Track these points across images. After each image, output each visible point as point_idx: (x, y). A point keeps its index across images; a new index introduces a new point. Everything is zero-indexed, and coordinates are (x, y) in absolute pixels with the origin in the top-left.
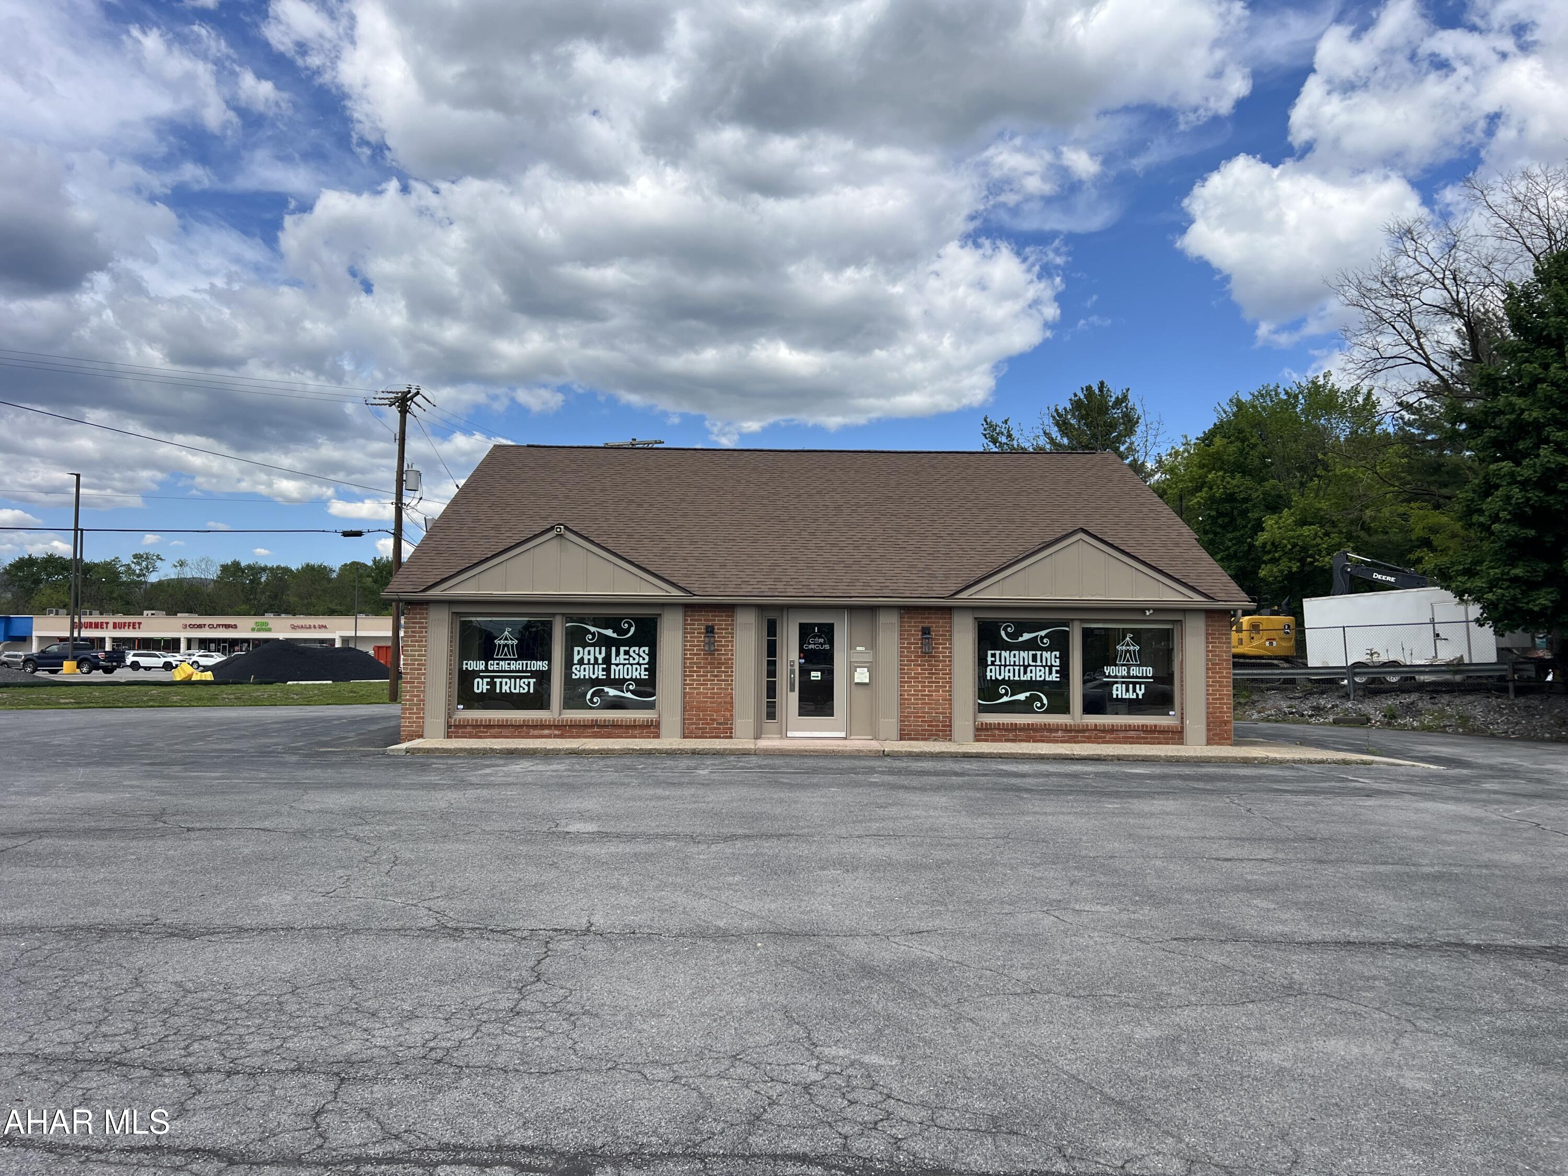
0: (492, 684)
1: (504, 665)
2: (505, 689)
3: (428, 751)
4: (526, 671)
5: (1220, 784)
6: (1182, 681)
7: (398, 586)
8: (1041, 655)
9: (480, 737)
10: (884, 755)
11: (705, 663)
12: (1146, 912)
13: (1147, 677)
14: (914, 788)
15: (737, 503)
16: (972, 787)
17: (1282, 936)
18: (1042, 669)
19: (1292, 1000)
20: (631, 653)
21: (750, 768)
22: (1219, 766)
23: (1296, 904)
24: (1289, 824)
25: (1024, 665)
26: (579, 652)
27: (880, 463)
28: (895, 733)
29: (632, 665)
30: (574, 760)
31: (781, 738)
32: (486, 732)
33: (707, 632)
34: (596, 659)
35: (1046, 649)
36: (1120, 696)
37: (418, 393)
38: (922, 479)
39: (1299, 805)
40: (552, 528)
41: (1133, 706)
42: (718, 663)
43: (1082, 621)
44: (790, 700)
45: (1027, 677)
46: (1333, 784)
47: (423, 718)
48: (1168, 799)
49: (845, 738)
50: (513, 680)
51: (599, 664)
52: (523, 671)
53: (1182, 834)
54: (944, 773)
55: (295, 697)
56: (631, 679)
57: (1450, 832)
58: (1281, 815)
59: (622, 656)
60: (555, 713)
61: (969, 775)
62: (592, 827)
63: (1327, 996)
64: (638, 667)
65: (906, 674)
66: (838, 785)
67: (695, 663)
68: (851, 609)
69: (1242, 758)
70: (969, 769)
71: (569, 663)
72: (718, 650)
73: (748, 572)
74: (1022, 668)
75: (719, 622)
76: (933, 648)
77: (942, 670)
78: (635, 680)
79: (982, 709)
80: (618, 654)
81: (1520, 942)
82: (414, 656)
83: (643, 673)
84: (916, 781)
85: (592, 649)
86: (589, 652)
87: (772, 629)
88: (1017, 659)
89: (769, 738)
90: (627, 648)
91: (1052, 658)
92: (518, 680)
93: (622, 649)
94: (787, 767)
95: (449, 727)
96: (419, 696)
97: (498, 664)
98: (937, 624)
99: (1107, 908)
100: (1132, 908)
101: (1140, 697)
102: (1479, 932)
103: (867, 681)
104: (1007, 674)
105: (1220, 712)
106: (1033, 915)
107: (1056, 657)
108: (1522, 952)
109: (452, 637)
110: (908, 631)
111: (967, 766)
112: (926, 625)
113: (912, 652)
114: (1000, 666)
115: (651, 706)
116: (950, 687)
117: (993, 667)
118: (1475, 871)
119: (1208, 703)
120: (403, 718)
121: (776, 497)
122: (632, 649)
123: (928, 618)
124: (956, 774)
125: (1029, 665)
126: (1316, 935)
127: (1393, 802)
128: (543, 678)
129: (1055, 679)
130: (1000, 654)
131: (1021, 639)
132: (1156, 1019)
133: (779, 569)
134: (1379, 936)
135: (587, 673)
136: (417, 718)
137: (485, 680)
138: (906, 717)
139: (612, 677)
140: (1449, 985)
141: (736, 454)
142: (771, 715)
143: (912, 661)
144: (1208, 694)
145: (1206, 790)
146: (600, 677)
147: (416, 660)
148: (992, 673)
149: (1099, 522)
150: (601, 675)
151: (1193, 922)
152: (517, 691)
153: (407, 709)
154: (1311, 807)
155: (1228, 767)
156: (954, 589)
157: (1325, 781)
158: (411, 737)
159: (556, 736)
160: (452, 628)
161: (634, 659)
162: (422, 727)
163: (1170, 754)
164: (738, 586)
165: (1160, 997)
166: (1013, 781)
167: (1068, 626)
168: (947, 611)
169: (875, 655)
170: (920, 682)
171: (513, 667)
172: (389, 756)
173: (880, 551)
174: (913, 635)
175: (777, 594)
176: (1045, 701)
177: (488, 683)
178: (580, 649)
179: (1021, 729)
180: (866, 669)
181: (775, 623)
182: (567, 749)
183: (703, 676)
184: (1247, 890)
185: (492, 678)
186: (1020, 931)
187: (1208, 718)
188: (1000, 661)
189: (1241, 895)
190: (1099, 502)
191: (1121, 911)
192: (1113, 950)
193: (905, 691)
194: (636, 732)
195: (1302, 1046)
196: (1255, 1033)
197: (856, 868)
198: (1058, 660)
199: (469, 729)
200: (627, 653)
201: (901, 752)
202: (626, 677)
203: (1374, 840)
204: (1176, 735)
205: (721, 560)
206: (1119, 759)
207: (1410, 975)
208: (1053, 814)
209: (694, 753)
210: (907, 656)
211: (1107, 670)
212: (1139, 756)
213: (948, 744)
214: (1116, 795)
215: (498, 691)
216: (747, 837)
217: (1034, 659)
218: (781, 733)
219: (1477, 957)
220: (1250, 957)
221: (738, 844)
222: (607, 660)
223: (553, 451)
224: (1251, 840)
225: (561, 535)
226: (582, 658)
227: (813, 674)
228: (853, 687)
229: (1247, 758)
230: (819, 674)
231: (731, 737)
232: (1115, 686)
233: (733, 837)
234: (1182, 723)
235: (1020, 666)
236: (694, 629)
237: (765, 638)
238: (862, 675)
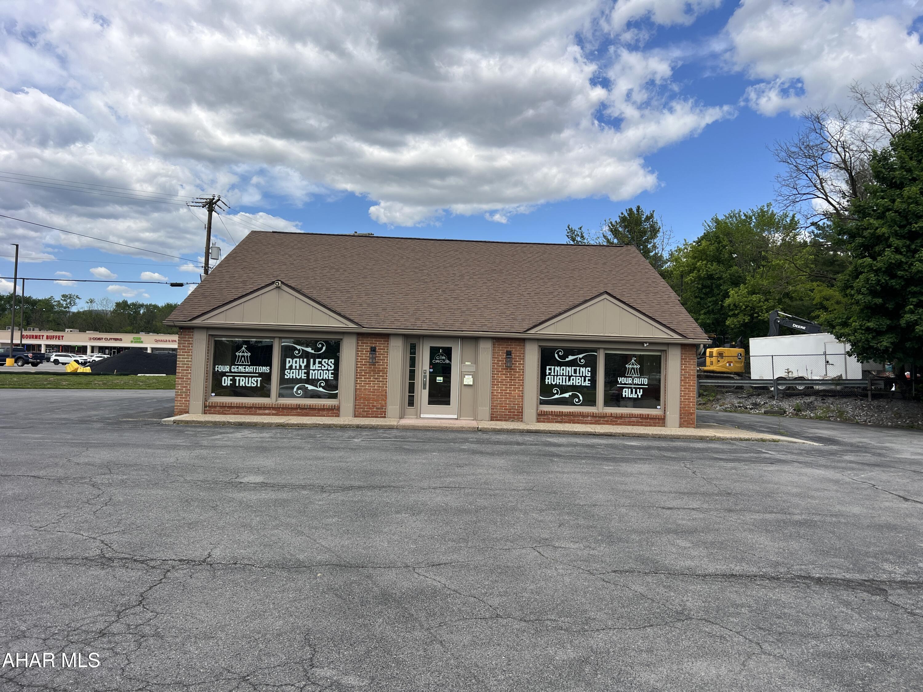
0: (234, 380)
1: (241, 369)
2: (242, 384)
3: (187, 422)
4: (256, 373)
5: (681, 454)
6: (665, 388)
7: (174, 318)
8: (580, 369)
9: (225, 414)
10: (478, 430)
11: (369, 371)
12: (602, 548)
13: (644, 385)
14: (488, 453)
15: (399, 271)
16: (524, 453)
17: (688, 569)
18: (580, 378)
19: (679, 624)
20: (323, 363)
21: (390, 438)
22: (685, 441)
23: (705, 543)
24: (717, 483)
25: (568, 376)
26: (289, 361)
27: (491, 249)
28: (487, 416)
29: (323, 370)
30: (279, 431)
31: (417, 418)
32: (229, 411)
33: (371, 351)
34: (300, 366)
35: (582, 366)
36: (627, 396)
37: (219, 200)
38: (515, 259)
39: (726, 469)
40: (273, 283)
41: (636, 403)
42: (378, 371)
43: (605, 349)
44: (422, 395)
45: (570, 383)
46: (752, 455)
47: (189, 401)
48: (645, 463)
49: (457, 419)
50: (247, 378)
51: (302, 370)
52: (253, 373)
53: (647, 489)
54: (511, 443)
55: (141, 384)
56: (323, 379)
57: (817, 490)
58: (713, 476)
59: (317, 365)
60: (272, 400)
61: (526, 445)
62: (259, 479)
63: (706, 620)
64: (327, 372)
65: (495, 379)
66: (439, 451)
67: (363, 370)
68: (464, 339)
69: (699, 436)
70: (528, 441)
71: (283, 368)
72: (378, 362)
73: (400, 314)
74: (567, 377)
75: (379, 345)
76: (513, 364)
77: (518, 377)
78: (326, 380)
79: (542, 402)
80: (314, 363)
81: (848, 576)
82: (184, 361)
83: (330, 375)
84: (488, 448)
85: (298, 360)
86: (296, 361)
87: (413, 350)
88: (564, 372)
89: (409, 418)
90: (320, 360)
91: (586, 371)
92: (250, 378)
93: (317, 360)
94: (413, 438)
95: (205, 407)
96: (187, 387)
97: (238, 368)
98: (515, 349)
99: (577, 545)
100: (593, 545)
101: (640, 397)
102: (822, 567)
103: (471, 383)
104: (558, 381)
105: (688, 407)
106: (524, 551)
107: (588, 371)
108: (848, 584)
109: (208, 350)
110: (498, 353)
111: (528, 438)
112: (509, 349)
113: (500, 366)
114: (554, 376)
115: (335, 396)
116: (523, 388)
117: (550, 377)
118: (828, 519)
119: (681, 402)
120: (176, 401)
121: (424, 268)
122: (324, 360)
123: (510, 345)
124: (518, 444)
125: (572, 376)
126: (711, 569)
127: (786, 468)
128: (267, 378)
129: (587, 385)
130: (554, 369)
131: (567, 360)
132: (577, 642)
133: (419, 312)
134: (754, 570)
135: (294, 375)
136: (185, 401)
137: (229, 378)
138: (495, 406)
139: (311, 378)
140: (793, 612)
141: (403, 240)
142: (411, 403)
143: (500, 372)
144: (681, 396)
145: (671, 457)
146: (303, 378)
147: (185, 364)
148: (549, 380)
149: (621, 288)
150: (304, 376)
151: (631, 558)
152: (249, 385)
153: (179, 395)
154: (734, 471)
155: (690, 442)
156: (527, 327)
157: (747, 453)
158: (181, 413)
159: (273, 415)
160: (209, 344)
161: (325, 367)
162: (188, 407)
163: (655, 433)
164: (392, 322)
165: (587, 621)
166: (552, 449)
167: (596, 352)
168: (522, 341)
169: (477, 368)
170: (504, 385)
171: (247, 370)
172: (162, 425)
173: (485, 303)
174: (500, 356)
175: (416, 328)
176: (581, 398)
177: (231, 380)
178: (291, 360)
179: (565, 415)
180: (471, 376)
181: (415, 346)
182: (277, 423)
183: (368, 378)
184: (676, 532)
185: (234, 376)
186: (509, 564)
187: (680, 411)
188: (554, 373)
189: (671, 537)
190: (622, 276)
191: (585, 547)
192: (567, 580)
193: (495, 390)
194: (325, 413)
195: (675, 667)
196: (644, 655)
197: (420, 513)
198: (589, 373)
199: (218, 409)
200: (320, 363)
201: (489, 429)
202: (319, 378)
203: (768, 495)
204: (661, 421)
205: (384, 306)
206: (624, 436)
207: (768, 603)
208: (568, 473)
209: (358, 427)
210: (496, 369)
211: (620, 380)
212: (635, 434)
213: (519, 423)
214: (614, 460)
215: (237, 385)
216: (360, 488)
217: (575, 371)
218: (417, 415)
219: (817, 588)
220: (661, 587)
221: (351, 493)
222: (307, 366)
223: (288, 235)
224: (689, 494)
225: (279, 287)
226: (291, 366)
227: (438, 378)
228: (463, 387)
229: (703, 437)
230: (442, 378)
231: (385, 417)
232: (624, 390)
233: (351, 488)
234: (665, 413)
235: (566, 376)
236: (363, 349)
237: (409, 356)
238: (468, 380)
